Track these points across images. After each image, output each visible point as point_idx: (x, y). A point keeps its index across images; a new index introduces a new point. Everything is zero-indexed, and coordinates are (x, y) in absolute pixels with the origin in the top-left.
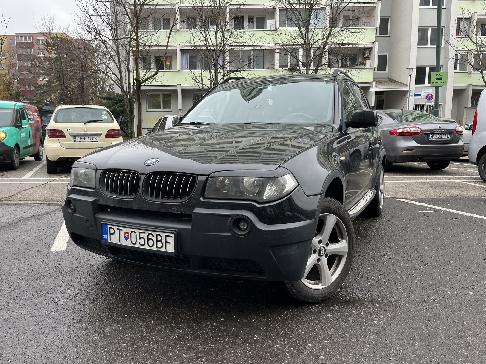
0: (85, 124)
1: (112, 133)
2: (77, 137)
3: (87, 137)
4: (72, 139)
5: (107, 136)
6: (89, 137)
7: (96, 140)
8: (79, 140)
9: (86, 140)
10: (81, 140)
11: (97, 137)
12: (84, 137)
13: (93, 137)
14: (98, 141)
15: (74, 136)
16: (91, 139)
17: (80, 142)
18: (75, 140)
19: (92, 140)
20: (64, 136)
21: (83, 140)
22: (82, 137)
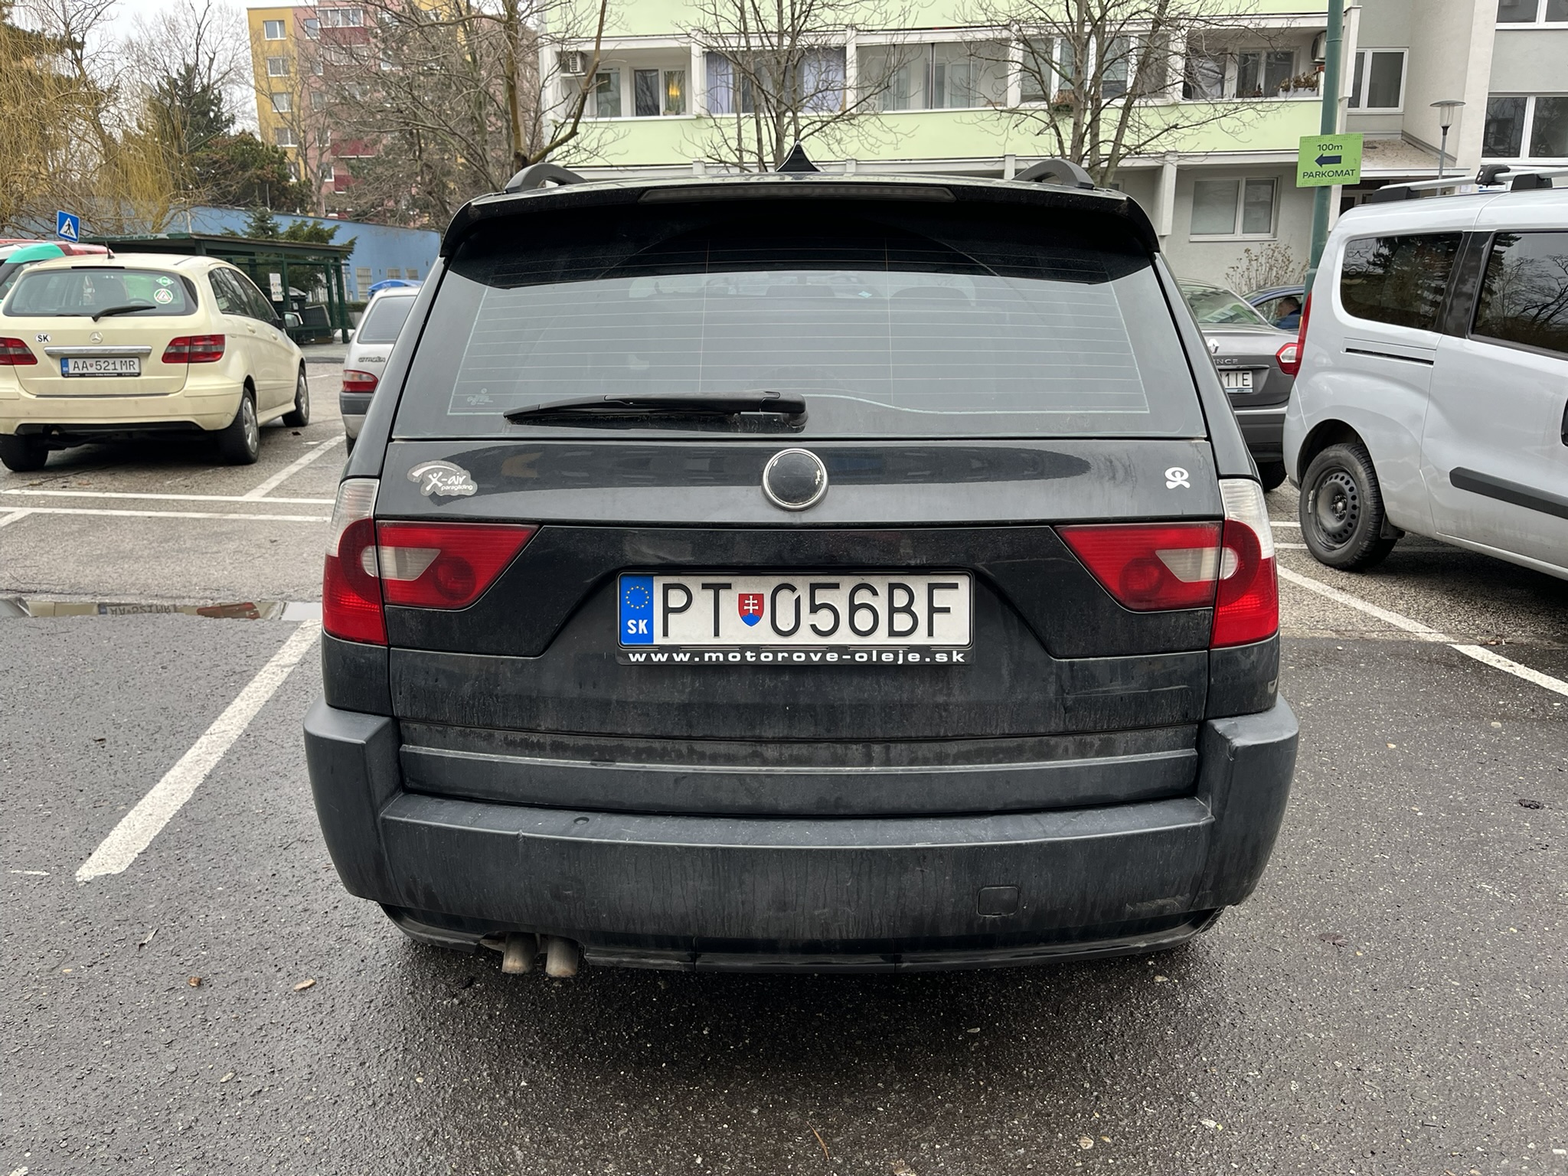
0: (95, 319)
1: (187, 349)
2: (71, 362)
3: (103, 360)
4: (56, 366)
5: (168, 358)
6: (111, 361)
7: (132, 371)
8: (77, 371)
9: (102, 371)
10: (85, 371)
11: (136, 360)
12: (93, 361)
13: (123, 360)
14: (139, 374)
15: (64, 359)
16: (118, 366)
17: (82, 375)
18: (65, 369)
19: (119, 371)
20: (29, 359)
21: (92, 370)
22: (88, 362)
